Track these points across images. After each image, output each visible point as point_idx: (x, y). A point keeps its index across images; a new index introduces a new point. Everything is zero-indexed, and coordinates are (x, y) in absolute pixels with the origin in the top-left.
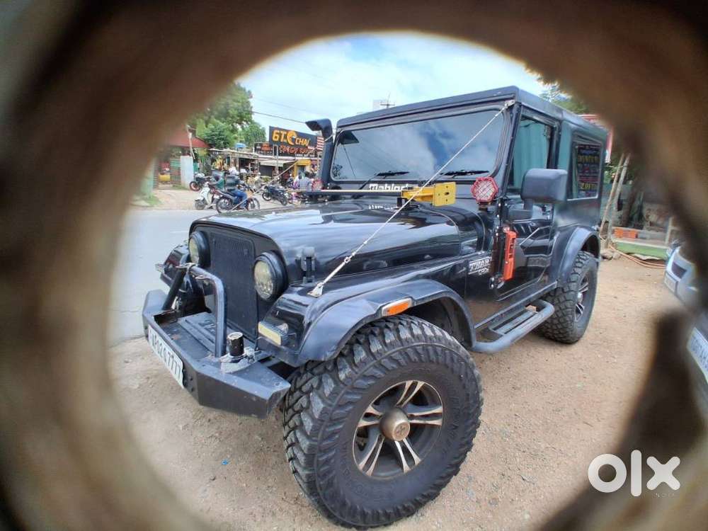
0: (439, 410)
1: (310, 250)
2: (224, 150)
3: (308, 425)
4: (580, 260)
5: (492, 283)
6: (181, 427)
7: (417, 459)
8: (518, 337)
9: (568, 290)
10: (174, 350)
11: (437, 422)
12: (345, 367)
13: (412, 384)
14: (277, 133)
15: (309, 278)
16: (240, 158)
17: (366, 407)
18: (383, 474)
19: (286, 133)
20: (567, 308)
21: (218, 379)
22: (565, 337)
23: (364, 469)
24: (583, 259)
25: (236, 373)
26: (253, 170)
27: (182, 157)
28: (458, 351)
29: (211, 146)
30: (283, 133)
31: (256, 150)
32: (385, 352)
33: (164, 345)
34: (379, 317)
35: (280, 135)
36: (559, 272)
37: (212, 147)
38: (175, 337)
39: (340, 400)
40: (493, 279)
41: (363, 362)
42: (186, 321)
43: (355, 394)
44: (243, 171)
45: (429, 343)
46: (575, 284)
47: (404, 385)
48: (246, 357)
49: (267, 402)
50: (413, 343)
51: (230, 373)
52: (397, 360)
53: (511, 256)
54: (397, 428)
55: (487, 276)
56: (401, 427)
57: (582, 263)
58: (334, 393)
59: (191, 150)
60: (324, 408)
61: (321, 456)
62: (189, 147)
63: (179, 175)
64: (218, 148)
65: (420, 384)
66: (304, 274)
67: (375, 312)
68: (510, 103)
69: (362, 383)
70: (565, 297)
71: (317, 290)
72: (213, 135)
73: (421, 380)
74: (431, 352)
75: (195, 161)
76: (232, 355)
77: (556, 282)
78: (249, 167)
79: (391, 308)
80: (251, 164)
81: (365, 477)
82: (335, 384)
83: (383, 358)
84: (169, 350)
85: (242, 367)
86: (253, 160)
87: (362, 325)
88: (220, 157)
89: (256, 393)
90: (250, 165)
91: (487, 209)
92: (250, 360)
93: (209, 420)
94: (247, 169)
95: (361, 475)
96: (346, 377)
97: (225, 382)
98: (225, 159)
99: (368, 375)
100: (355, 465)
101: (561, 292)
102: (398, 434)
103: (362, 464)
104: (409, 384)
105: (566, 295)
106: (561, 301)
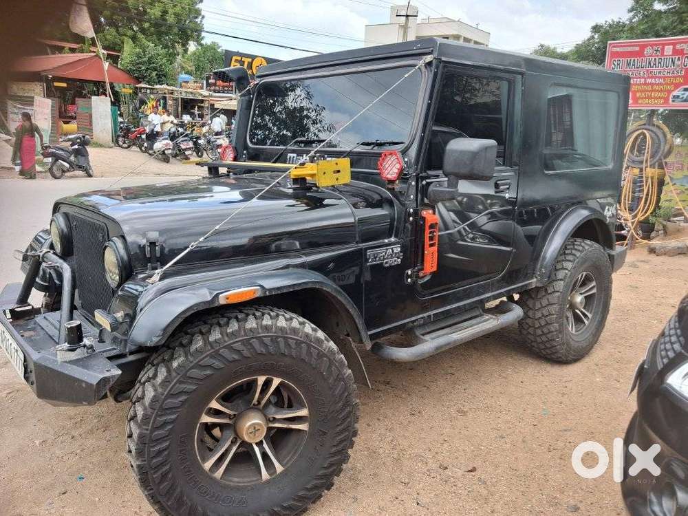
0: (304, 412)
1: (154, 235)
2: (158, 86)
3: (140, 412)
4: (574, 252)
5: (408, 276)
6: (37, 442)
7: (279, 468)
8: (449, 344)
9: (553, 290)
10: (18, 344)
11: (303, 427)
12: (179, 356)
13: (266, 380)
14: (236, 61)
15: (153, 265)
16: (182, 98)
17: (209, 401)
18: (236, 480)
19: (250, 60)
20: (550, 314)
21: (53, 368)
22: (553, 353)
23: (210, 469)
24: (579, 251)
25: (71, 362)
26: (201, 116)
27: (94, 98)
28: (321, 346)
29: (138, 80)
30: (247, 60)
31: (208, 85)
32: (225, 342)
33: (11, 341)
34: (216, 304)
35: (242, 63)
36: (539, 266)
37: (140, 82)
38: (27, 334)
39: (172, 388)
40: (410, 272)
41: (198, 351)
42: (45, 317)
43: (191, 384)
44: (187, 118)
45: (280, 335)
46: (562, 282)
47: (255, 381)
48: (85, 346)
49: (95, 387)
50: (259, 333)
51: (66, 362)
52: (239, 351)
53: (431, 245)
54: (248, 428)
55: (400, 269)
56: (255, 428)
57: (574, 255)
58: (166, 382)
59: (108, 87)
60: (154, 396)
61: (153, 447)
62: (104, 82)
63: (91, 124)
64: (148, 83)
65: (276, 382)
66: (149, 260)
67: (209, 298)
68: (429, 58)
69: (196, 373)
70: (548, 299)
71: (156, 277)
72: (141, 63)
73: (277, 376)
74: (282, 345)
75: (116, 102)
76: (68, 344)
77: (535, 280)
78: (196, 112)
79: (230, 295)
80: (199, 107)
81: (214, 480)
82: (167, 372)
83: (221, 348)
84: (14, 345)
85: (79, 357)
86: (202, 101)
87: (193, 312)
88: (152, 97)
89: (85, 379)
90: (196, 109)
91: (394, 189)
92: (90, 350)
93: (73, 437)
94: (192, 115)
95: (208, 476)
96: (179, 365)
97: (59, 370)
98: (159, 100)
99: (203, 365)
100: (199, 464)
101: (544, 294)
102: (251, 435)
103: (208, 465)
104: (261, 380)
105: (550, 297)
106: (544, 305)
